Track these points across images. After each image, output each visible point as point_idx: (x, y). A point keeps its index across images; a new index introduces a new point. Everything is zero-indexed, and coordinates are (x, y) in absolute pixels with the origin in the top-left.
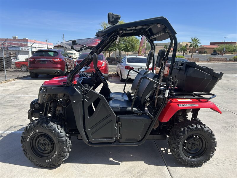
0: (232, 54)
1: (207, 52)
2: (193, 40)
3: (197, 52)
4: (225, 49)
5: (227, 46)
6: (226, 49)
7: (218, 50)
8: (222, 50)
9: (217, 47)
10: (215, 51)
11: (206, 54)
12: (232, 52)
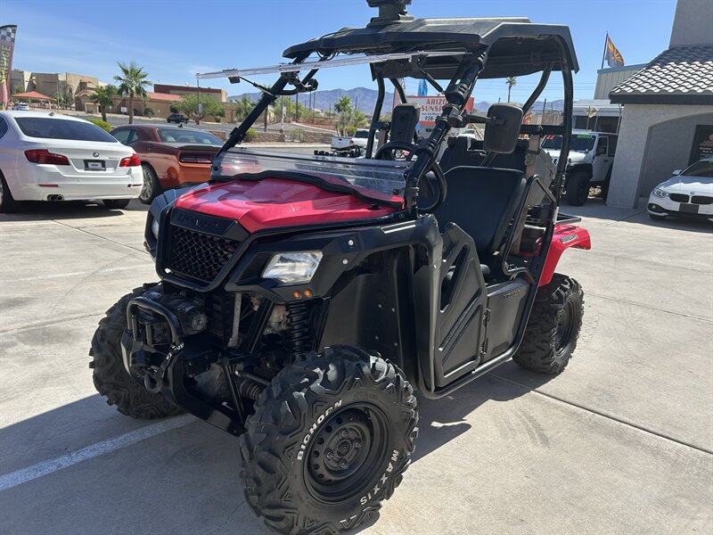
0: (218, 121)
1: (154, 111)
2: (126, 72)
3: (124, 109)
4: (200, 105)
5: (204, 98)
6: (205, 106)
7: (183, 108)
8: (194, 108)
9: (177, 100)
10: (174, 110)
11: (152, 119)
12: (218, 117)
